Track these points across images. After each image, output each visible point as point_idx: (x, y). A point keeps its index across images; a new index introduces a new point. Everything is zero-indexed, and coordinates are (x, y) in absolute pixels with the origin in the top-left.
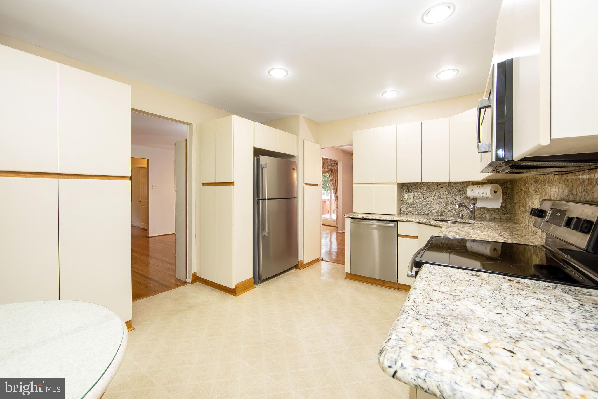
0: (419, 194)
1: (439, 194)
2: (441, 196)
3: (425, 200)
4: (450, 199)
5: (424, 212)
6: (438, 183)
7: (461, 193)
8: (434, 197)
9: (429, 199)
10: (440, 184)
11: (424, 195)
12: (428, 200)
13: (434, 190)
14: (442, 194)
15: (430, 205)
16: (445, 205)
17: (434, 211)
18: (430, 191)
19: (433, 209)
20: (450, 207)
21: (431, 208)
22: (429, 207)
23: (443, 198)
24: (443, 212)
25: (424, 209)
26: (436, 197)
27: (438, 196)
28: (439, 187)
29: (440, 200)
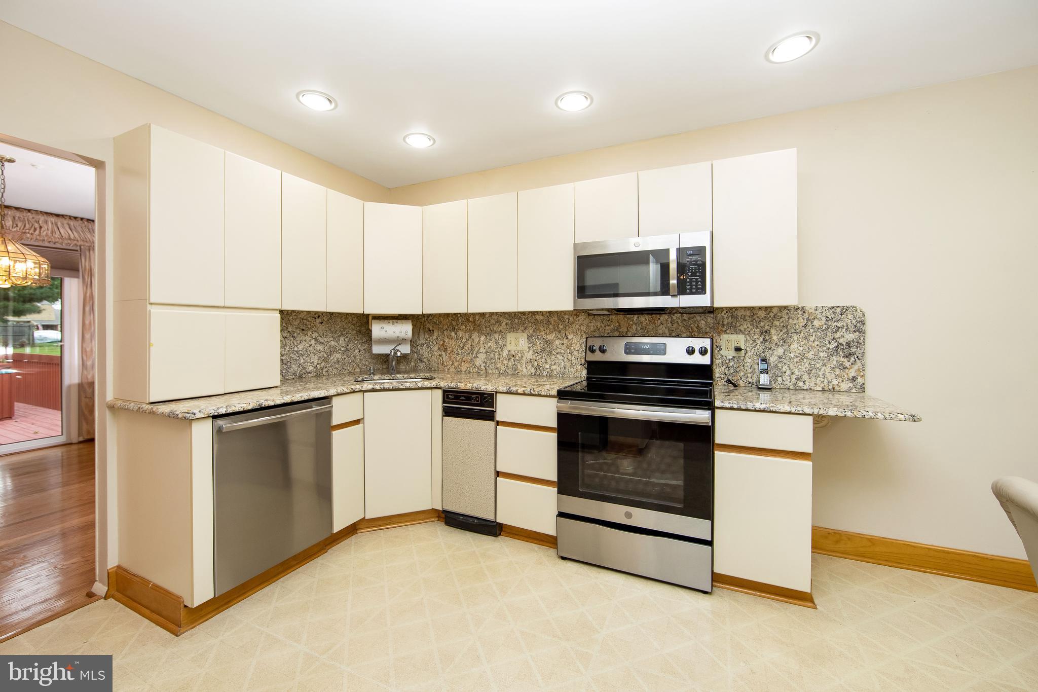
0: (285, 335)
1: (317, 334)
2: (320, 338)
3: (296, 349)
4: (333, 343)
5: (295, 374)
6: (316, 313)
7: (345, 332)
8: (310, 341)
9: (302, 347)
10: (319, 317)
11: (294, 337)
12: (301, 347)
13: (309, 327)
14: (321, 334)
15: (304, 357)
16: (325, 356)
17: (311, 368)
18: (303, 330)
19: (309, 364)
20: (332, 358)
21: (306, 363)
22: (302, 361)
23: (323, 343)
24: (322, 369)
25: (294, 367)
26: (313, 342)
27: (316, 340)
28: (318, 321)
29: (320, 348)
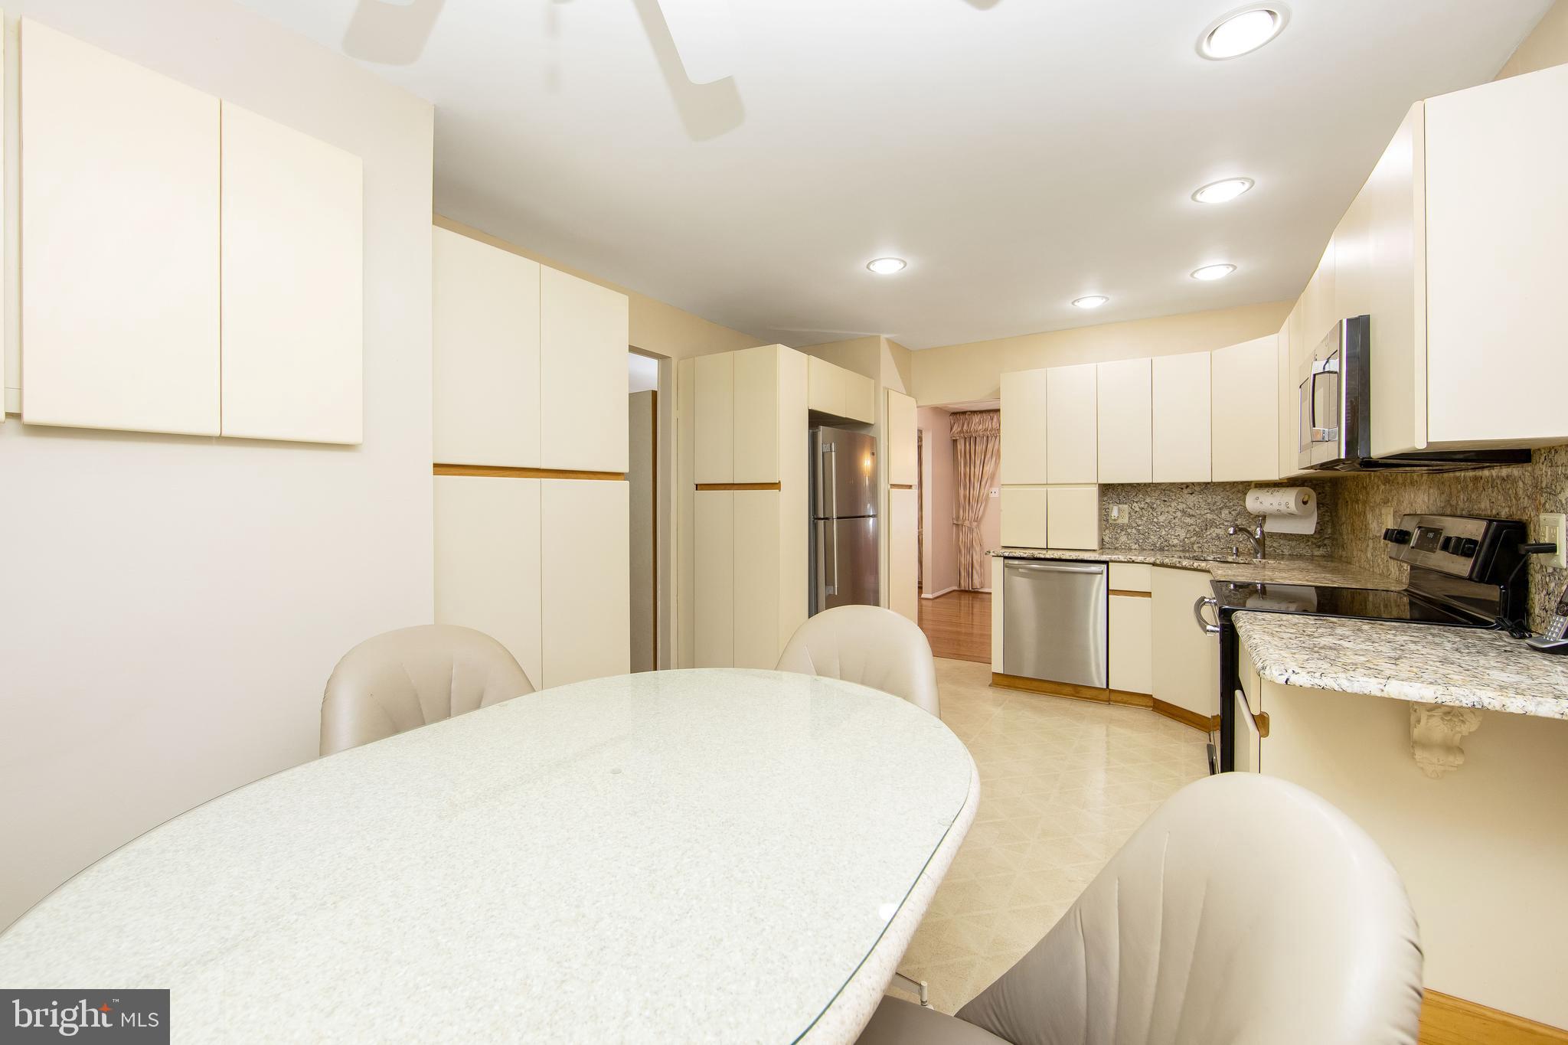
0: (1142, 506)
1: (1184, 506)
2: (1189, 510)
3: (1155, 520)
4: (1209, 516)
5: (1154, 545)
6: (1182, 484)
7: (1231, 504)
8: (1175, 512)
9: (1164, 518)
10: (1187, 487)
11: (1152, 508)
12: (1162, 518)
13: (1174, 498)
14: (1191, 505)
15: (1166, 529)
16: (1197, 529)
17: (1176, 542)
18: (1165, 501)
19: (1173, 537)
20: (1208, 533)
21: (1169, 536)
22: (1164, 533)
23: (1193, 516)
24: (1193, 544)
25: (1153, 538)
26: (1179, 514)
27: (1183, 512)
28: (1185, 491)
29: (1188, 520)
